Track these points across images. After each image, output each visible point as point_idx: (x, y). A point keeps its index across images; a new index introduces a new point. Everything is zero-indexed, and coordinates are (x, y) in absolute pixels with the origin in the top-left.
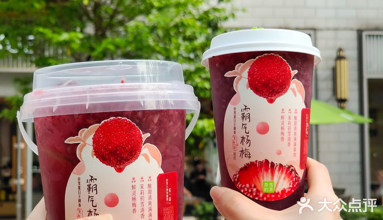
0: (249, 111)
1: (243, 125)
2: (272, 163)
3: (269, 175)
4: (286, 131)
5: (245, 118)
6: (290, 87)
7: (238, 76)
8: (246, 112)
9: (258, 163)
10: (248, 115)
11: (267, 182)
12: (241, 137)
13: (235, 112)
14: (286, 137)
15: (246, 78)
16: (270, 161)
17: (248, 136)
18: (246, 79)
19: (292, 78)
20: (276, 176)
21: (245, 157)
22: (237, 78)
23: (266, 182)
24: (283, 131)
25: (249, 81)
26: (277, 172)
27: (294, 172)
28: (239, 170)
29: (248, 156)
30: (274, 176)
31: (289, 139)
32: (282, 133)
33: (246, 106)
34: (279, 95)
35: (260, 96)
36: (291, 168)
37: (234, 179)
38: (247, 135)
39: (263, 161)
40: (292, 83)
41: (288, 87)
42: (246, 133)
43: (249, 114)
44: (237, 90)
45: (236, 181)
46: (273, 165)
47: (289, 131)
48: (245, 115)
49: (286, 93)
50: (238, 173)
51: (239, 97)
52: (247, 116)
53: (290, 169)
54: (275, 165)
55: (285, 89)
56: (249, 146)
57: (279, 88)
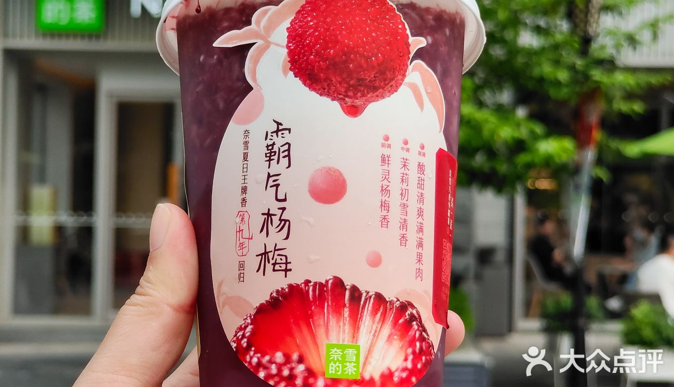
0: (288, 138)
1: (269, 176)
2: (355, 290)
3: (344, 324)
4: (395, 200)
5: (276, 157)
6: (406, 80)
7: (260, 42)
8: (279, 141)
9: (311, 288)
10: (286, 147)
11: (338, 346)
12: (263, 214)
13: (246, 143)
14: (395, 215)
15: (282, 46)
16: (348, 283)
17: (284, 209)
18: (282, 49)
19: (411, 56)
20: (365, 331)
21: (274, 270)
22: (258, 48)
23: (333, 346)
24: (386, 198)
25: (291, 53)
26: (368, 318)
27: (417, 324)
28: (253, 312)
29: (283, 267)
30: (361, 329)
31: (404, 225)
32: (384, 205)
33: (279, 124)
34: (377, 96)
35: (321, 95)
36: (410, 309)
37: (238, 341)
38: (282, 205)
39: (327, 282)
40: (412, 71)
41: (400, 77)
42: (277, 199)
43: (287, 145)
44: (255, 80)
45: (245, 345)
46: (356, 295)
47: (404, 201)
48: (276, 149)
49: (395, 93)
50: (249, 321)
51: (261, 98)
52: (283, 152)
53: (407, 314)
54: (364, 294)
55: (394, 82)
56: (287, 238)
57: (375, 77)
